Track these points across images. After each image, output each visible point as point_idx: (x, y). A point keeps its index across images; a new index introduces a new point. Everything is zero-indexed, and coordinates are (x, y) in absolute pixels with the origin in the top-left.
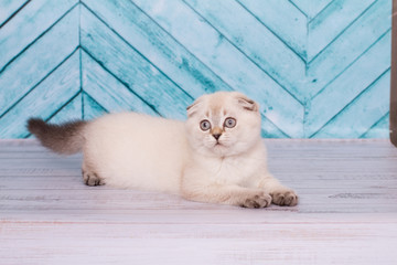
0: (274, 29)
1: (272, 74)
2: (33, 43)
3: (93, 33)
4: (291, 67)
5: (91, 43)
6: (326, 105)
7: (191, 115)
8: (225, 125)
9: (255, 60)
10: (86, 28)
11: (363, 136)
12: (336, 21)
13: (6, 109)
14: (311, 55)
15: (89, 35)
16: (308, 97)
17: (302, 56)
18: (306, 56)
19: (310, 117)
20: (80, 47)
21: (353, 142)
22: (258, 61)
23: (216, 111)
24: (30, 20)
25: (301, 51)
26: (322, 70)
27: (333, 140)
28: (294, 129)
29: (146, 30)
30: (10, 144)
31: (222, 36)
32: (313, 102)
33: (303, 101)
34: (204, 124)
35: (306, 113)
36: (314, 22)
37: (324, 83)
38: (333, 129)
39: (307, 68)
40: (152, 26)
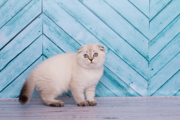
0: (133, 46)
1: (133, 67)
2: (20, 53)
3: (49, 48)
4: (142, 63)
5: (48, 52)
6: (158, 81)
7: (80, 52)
8: (94, 56)
9: (125, 60)
10: (46, 46)
11: (175, 95)
12: (162, 42)
13: (8, 84)
14: (150, 57)
15: (47, 49)
16: (150, 77)
17: (146, 58)
18: (148, 58)
19: (150, 86)
20: (42, 55)
21: (171, 98)
22: (126, 61)
23: (90, 51)
24: (19, 42)
25: (146, 56)
26: (156, 64)
27: (161, 97)
28: (143, 92)
29: (74, 47)
30: (10, 101)
31: (109, 49)
32: (152, 79)
33: (147, 79)
34: (85, 55)
35: (149, 85)
36: (152, 42)
37: (157, 71)
38: (161, 92)
39: (149, 64)
40: (77, 45)
